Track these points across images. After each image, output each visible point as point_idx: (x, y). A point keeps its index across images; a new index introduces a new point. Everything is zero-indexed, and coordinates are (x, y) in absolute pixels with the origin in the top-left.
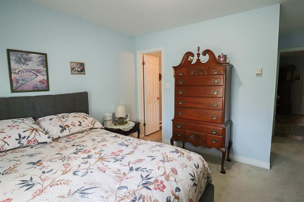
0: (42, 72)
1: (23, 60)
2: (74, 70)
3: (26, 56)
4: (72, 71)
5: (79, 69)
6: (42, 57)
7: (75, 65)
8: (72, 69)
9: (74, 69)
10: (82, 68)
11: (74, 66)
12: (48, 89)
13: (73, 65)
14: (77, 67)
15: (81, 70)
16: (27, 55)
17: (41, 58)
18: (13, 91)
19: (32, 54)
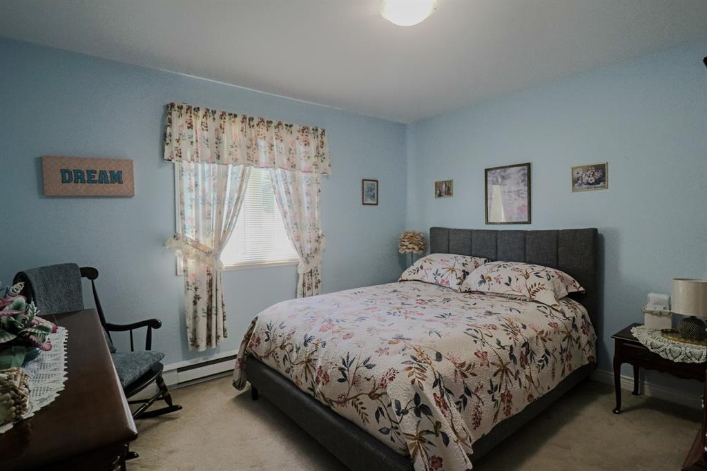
0: (522, 193)
1: (500, 180)
2: (580, 182)
3: (503, 173)
4: (573, 186)
5: (592, 178)
6: (524, 169)
7: (581, 173)
8: (575, 181)
9: (578, 180)
10: (598, 175)
11: (580, 175)
12: (529, 222)
13: (578, 173)
14: (586, 175)
15: (596, 181)
16: (505, 171)
17: (522, 172)
18: (487, 222)
19: (511, 169)
